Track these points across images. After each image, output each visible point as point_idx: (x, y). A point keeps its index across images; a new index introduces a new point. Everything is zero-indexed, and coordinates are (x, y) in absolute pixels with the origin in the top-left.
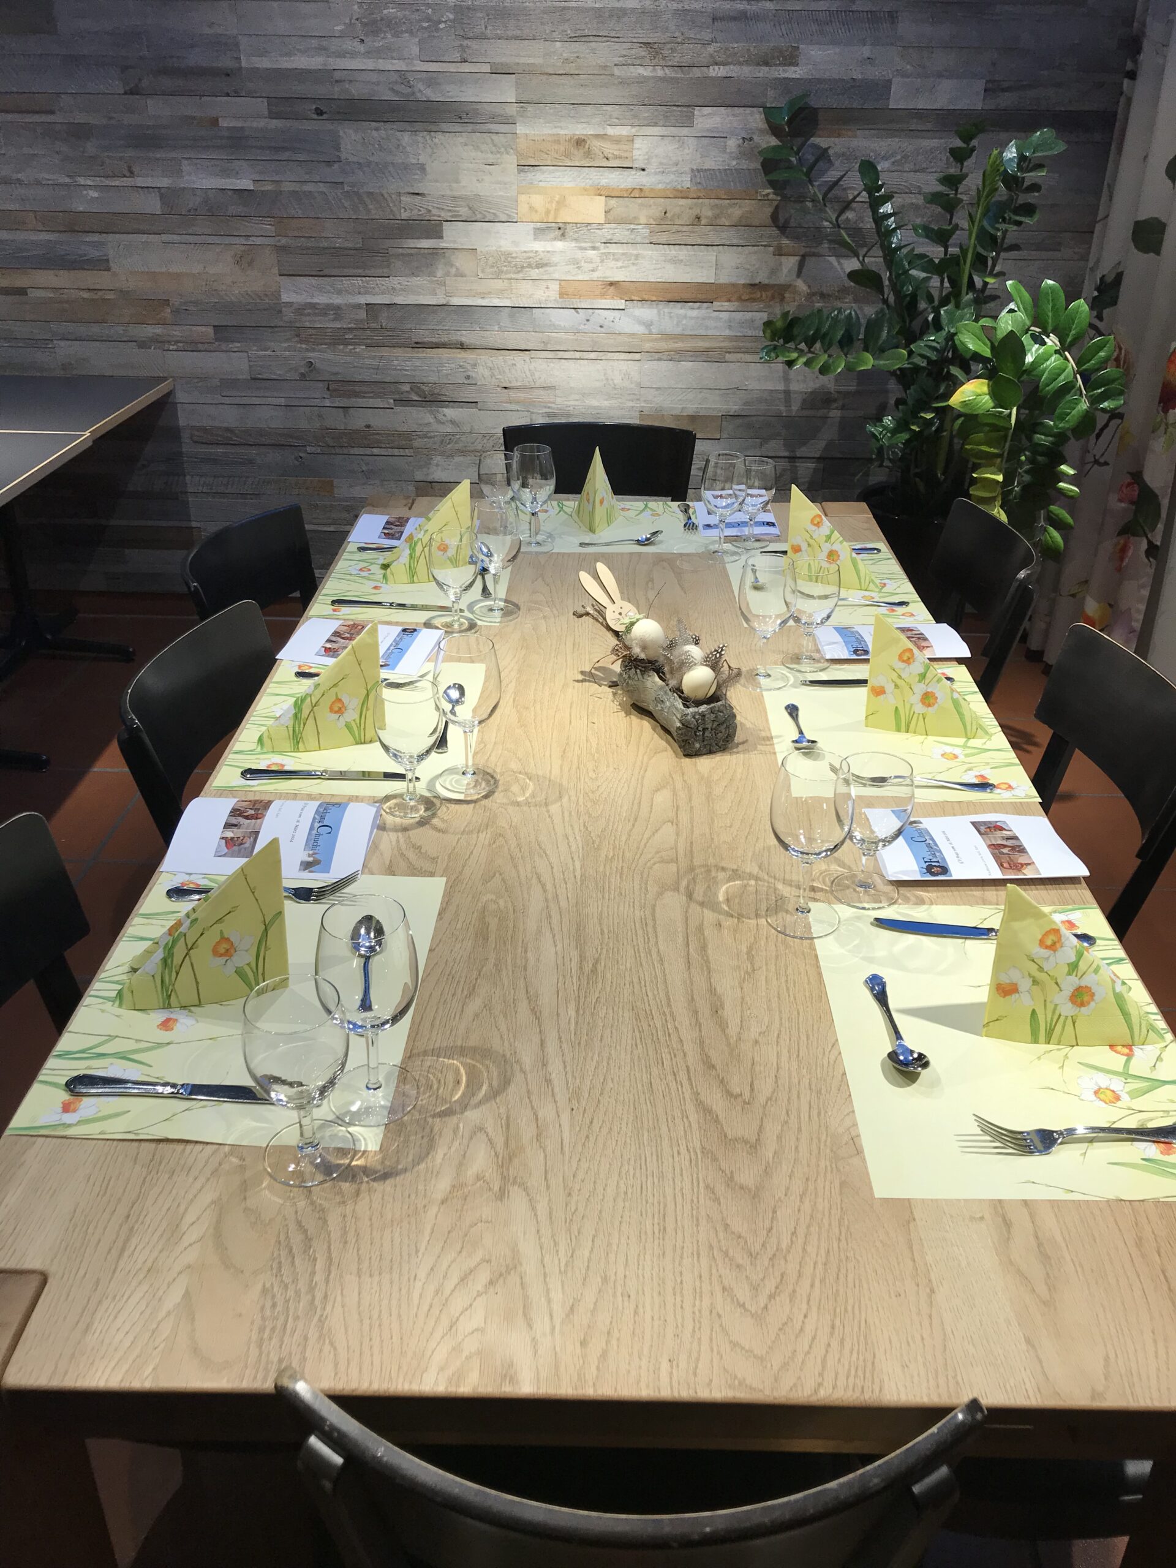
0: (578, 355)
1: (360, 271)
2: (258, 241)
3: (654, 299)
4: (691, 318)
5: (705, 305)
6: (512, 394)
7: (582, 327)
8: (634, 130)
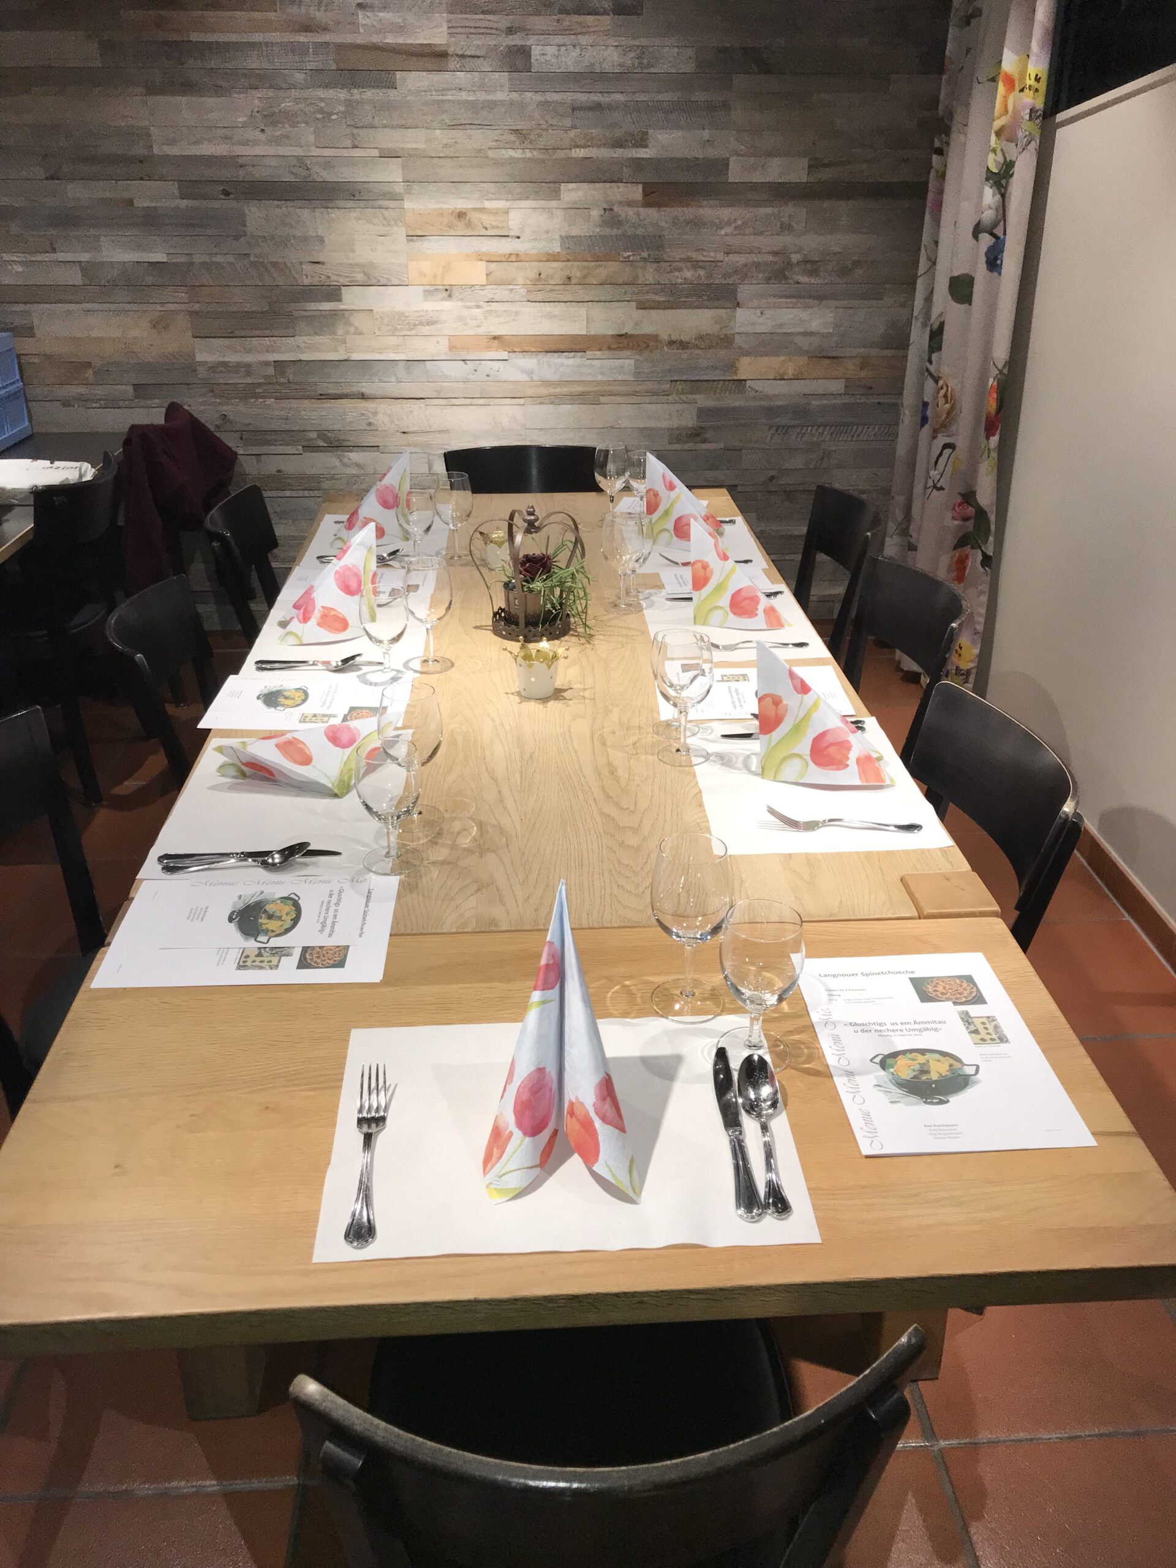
0: (468, 401)
1: (268, 332)
2: (172, 307)
3: (533, 349)
4: (568, 366)
5: (579, 354)
6: (410, 438)
7: (471, 377)
8: (508, 204)
